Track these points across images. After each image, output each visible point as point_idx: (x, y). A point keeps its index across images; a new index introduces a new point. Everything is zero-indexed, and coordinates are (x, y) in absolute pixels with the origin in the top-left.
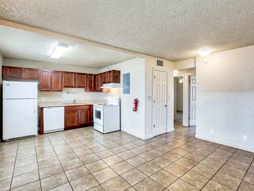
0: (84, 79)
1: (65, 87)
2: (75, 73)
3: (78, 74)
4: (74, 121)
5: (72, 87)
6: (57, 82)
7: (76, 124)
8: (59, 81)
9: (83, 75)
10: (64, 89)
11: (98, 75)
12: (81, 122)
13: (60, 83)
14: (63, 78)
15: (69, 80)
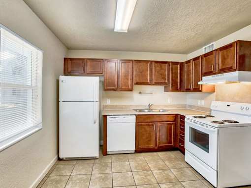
0: (165, 70)
1: (137, 84)
2: (151, 62)
3: (156, 62)
4: (150, 141)
5: (147, 84)
6: (126, 76)
7: (152, 146)
8: (128, 75)
9: (163, 65)
10: (136, 87)
11: (188, 62)
12: (159, 143)
13: (130, 77)
14: (134, 69)
15: (142, 73)
